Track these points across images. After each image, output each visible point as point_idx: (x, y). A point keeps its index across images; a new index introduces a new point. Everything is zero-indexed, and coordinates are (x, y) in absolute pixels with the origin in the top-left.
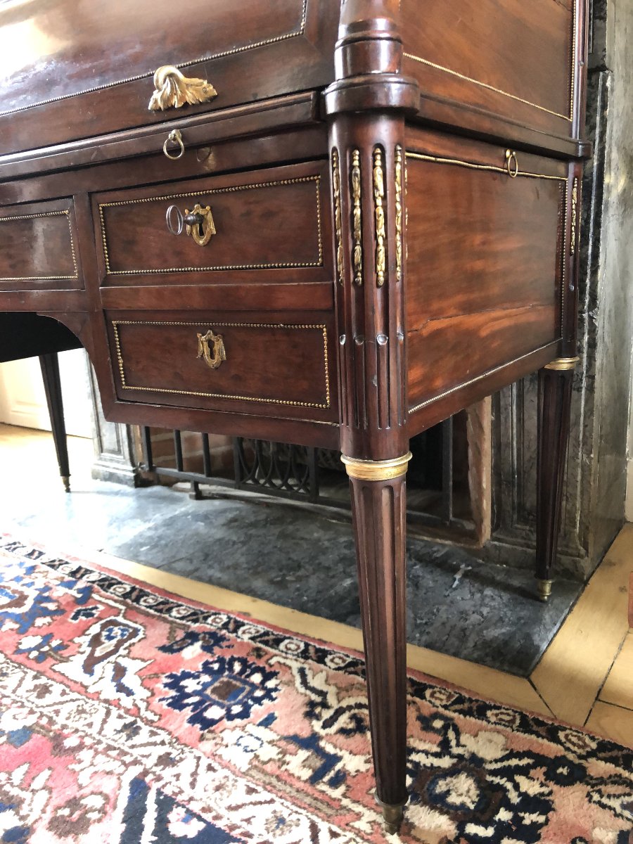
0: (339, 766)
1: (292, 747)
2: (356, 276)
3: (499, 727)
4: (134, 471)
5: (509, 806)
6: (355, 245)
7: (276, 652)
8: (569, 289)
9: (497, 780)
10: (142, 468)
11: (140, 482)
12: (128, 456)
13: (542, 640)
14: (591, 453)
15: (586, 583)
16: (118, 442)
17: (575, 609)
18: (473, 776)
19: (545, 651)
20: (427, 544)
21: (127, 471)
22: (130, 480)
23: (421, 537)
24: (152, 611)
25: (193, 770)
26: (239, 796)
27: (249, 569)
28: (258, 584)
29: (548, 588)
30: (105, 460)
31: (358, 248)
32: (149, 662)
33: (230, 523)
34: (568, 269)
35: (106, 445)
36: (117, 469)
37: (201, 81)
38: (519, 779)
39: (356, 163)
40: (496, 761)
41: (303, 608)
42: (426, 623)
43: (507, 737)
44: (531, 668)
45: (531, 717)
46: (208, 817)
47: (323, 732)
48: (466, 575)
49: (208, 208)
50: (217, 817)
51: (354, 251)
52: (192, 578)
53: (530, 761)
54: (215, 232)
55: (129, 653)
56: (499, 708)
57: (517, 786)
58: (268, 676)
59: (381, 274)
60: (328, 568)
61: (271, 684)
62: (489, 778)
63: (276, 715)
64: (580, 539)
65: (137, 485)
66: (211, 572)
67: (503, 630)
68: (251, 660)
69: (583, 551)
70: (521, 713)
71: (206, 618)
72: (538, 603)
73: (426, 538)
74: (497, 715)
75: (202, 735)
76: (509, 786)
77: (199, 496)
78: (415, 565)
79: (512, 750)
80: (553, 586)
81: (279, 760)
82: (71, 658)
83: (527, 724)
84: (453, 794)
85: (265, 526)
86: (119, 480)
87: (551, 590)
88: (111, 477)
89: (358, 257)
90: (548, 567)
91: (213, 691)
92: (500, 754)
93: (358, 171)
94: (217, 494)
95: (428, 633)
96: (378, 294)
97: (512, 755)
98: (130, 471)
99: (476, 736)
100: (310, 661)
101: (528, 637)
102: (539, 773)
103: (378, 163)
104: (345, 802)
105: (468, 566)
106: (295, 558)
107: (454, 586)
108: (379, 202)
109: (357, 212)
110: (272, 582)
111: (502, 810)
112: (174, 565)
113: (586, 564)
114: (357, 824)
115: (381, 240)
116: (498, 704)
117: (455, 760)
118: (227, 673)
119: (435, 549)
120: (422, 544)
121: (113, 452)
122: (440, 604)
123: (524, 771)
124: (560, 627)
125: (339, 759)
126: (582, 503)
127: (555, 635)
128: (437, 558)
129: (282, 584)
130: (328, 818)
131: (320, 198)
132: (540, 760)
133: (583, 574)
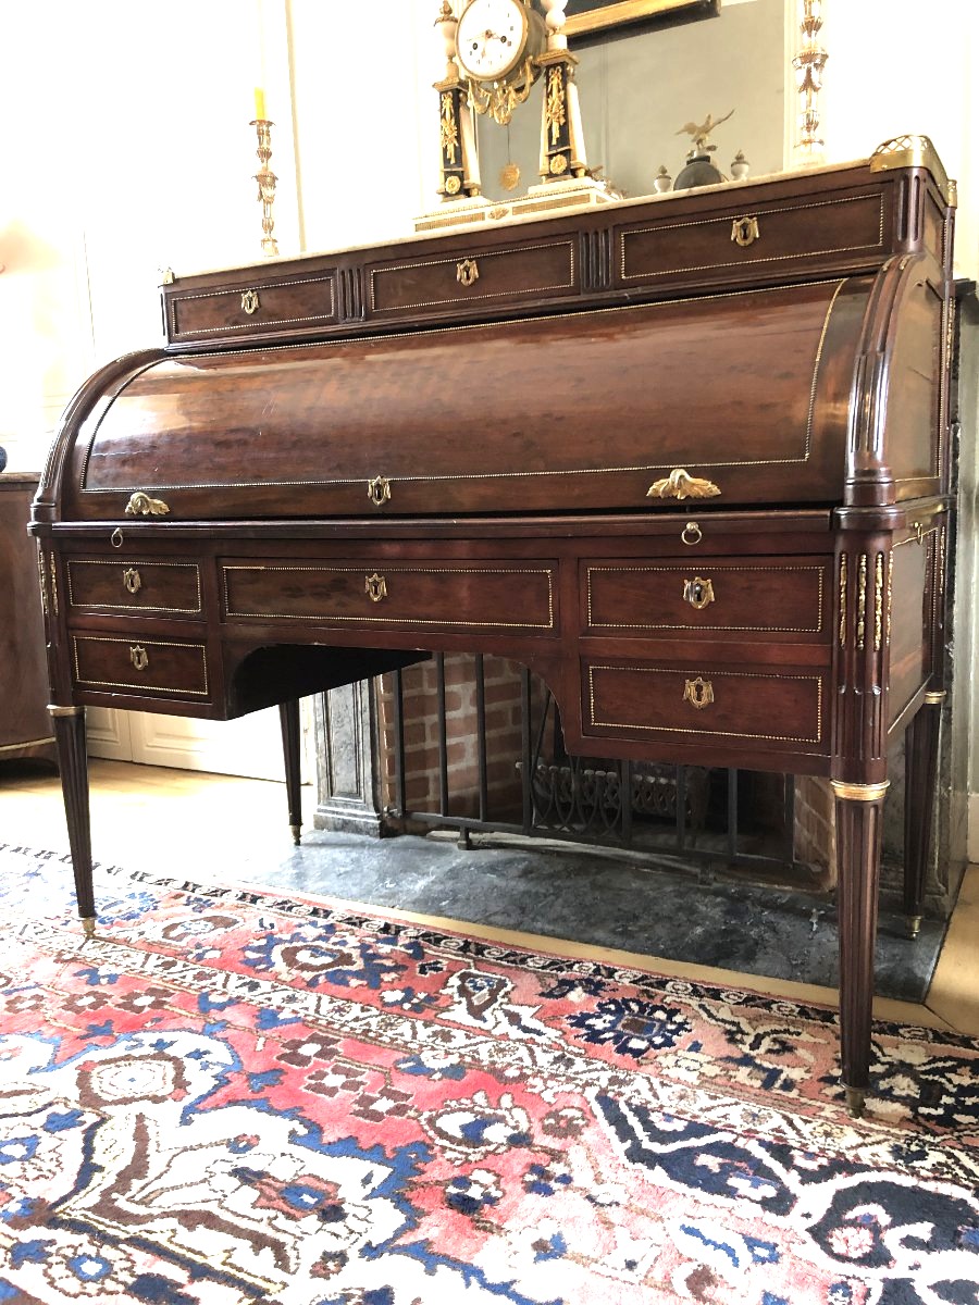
0: (783, 1076)
1: (731, 1065)
2: (858, 643)
3: (914, 1040)
4: (378, 818)
5: (949, 1094)
6: (858, 621)
7: (665, 993)
8: (937, 627)
9: (931, 1078)
10: (391, 814)
11: (386, 831)
12: (370, 800)
13: (926, 973)
14: (949, 785)
15: (948, 922)
16: (358, 781)
17: (946, 944)
18: (908, 1076)
19: (931, 982)
20: (765, 891)
21: (368, 817)
22: (375, 828)
23: (756, 884)
24: (505, 963)
25: (649, 1086)
26: (706, 1102)
27: (581, 921)
28: (600, 934)
29: (916, 925)
30: (336, 805)
31: (862, 623)
32: (538, 1008)
33: (525, 874)
34: (937, 608)
35: (338, 786)
36: (355, 816)
37: (705, 482)
38: (948, 1075)
39: (863, 564)
40: (924, 1064)
41: (664, 955)
42: (802, 964)
43: (925, 1047)
44: (923, 995)
45: (941, 1032)
46: (688, 1117)
47: (753, 1053)
48: (821, 919)
49: (709, 581)
50: (694, 1117)
51: (857, 625)
52: (521, 931)
53: (955, 1063)
54: (713, 600)
55: (510, 1000)
56: (909, 1027)
57: (950, 1081)
58: (671, 1013)
59: (878, 642)
60: (670, 918)
61: (678, 1018)
62: (924, 1077)
63: (700, 1041)
64: (939, 876)
65: (382, 836)
66: (539, 925)
67: (882, 966)
68: (645, 1001)
69: (943, 888)
70: (931, 1030)
71: (570, 967)
72: (908, 942)
73: (761, 885)
74: (909, 1032)
75: (638, 1062)
76: (943, 1080)
77: (470, 846)
78: (763, 911)
79: (935, 1057)
80: (921, 923)
81: (725, 1075)
82: (451, 1008)
83: (940, 1037)
84: (896, 1089)
85: (568, 877)
86: (357, 830)
87: (920, 927)
88: (345, 826)
89: (861, 631)
90: (917, 903)
91: (624, 1026)
92: (926, 1061)
93: (864, 569)
94: (489, 843)
95: (809, 972)
96: (875, 655)
97: (935, 1060)
98: (373, 817)
99: (897, 1048)
100: (705, 999)
101: (909, 970)
102: (966, 1070)
103: (880, 564)
104: (803, 1100)
105: (819, 910)
106: (626, 909)
107: (814, 929)
108: (879, 591)
109: (863, 597)
110: (613, 932)
111: (944, 1097)
112: (492, 919)
113: (946, 901)
114: (823, 1114)
115: (878, 618)
116: (907, 1023)
117: (887, 1066)
118: (627, 1012)
119: (776, 895)
120: (761, 891)
121: (349, 794)
122: (809, 946)
123: (953, 1070)
124: (937, 961)
125: (781, 1071)
126: (940, 838)
127: (935, 968)
128: (783, 904)
129: (626, 933)
130: (795, 1111)
131: (823, 583)
132: (962, 1062)
133: (944, 913)
